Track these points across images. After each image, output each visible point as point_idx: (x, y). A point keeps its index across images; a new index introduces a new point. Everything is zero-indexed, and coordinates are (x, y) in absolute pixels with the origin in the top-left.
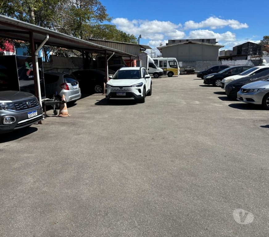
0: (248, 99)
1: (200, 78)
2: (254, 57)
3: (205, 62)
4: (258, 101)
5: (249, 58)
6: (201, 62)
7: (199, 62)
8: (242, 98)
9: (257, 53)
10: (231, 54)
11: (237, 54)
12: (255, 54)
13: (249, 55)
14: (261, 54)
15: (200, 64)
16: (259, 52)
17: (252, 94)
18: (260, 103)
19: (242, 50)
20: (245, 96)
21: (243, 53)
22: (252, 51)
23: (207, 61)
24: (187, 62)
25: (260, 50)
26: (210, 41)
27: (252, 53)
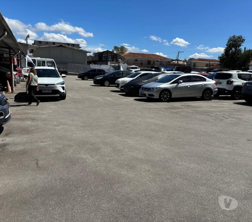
0: (149, 95)
1: (81, 79)
2: (113, 63)
3: (76, 65)
4: (157, 96)
5: (109, 63)
6: (72, 64)
7: (71, 64)
8: (145, 94)
9: (115, 60)
10: (93, 59)
11: (99, 59)
12: (113, 61)
13: (109, 61)
14: (117, 62)
15: (72, 66)
16: (116, 60)
17: (153, 91)
18: (158, 97)
19: (102, 56)
20: (147, 93)
21: (103, 59)
22: (111, 58)
23: (77, 64)
24: (60, 63)
25: (116, 58)
26: (75, 46)
27: (111, 59)
